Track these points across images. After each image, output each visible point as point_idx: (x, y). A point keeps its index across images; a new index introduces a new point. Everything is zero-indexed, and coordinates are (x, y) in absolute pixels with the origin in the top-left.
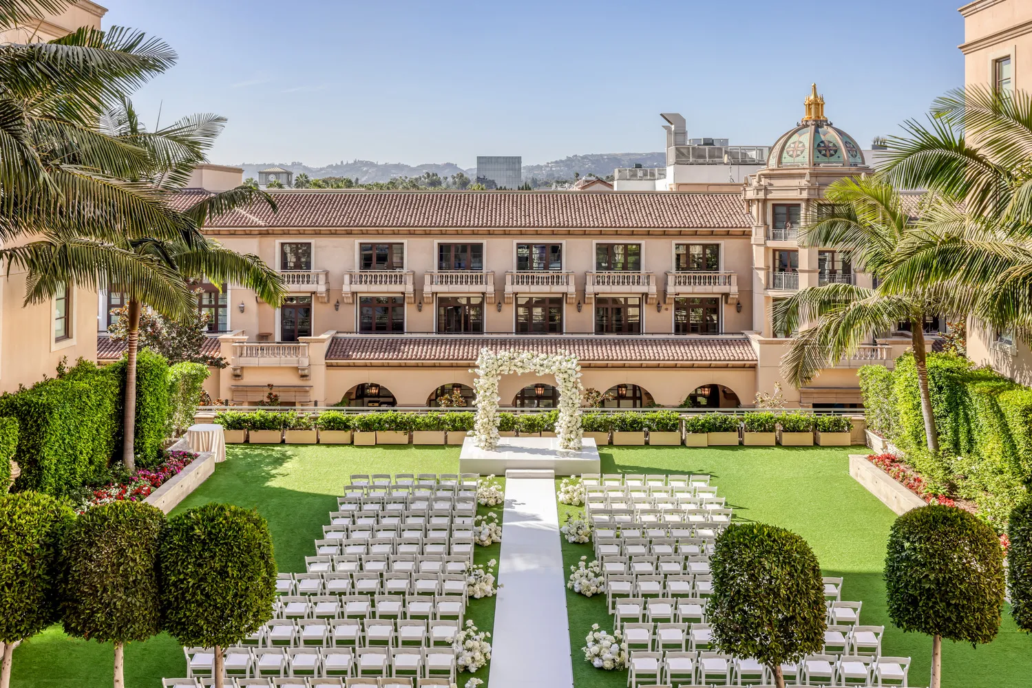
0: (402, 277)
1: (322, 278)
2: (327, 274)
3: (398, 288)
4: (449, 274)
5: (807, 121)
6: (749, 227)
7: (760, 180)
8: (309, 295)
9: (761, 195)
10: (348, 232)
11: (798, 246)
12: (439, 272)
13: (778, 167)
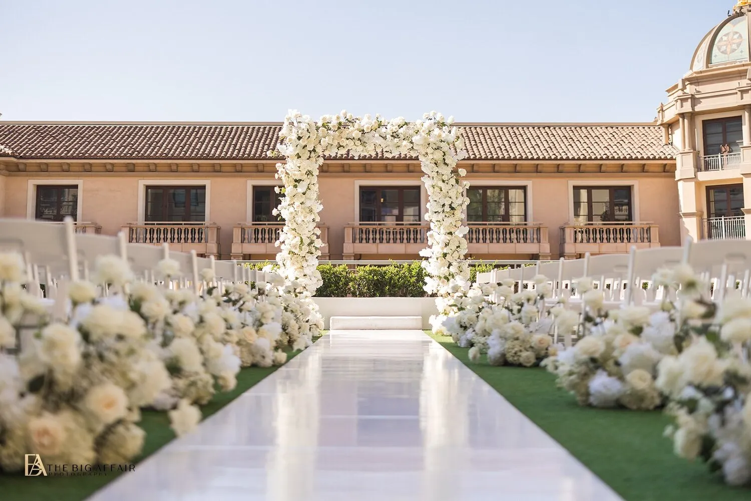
0: (200, 232)
4: (267, 227)
5: (741, 8)
6: (672, 159)
7: (684, 87)
9: (687, 107)
10: (130, 168)
11: (742, 176)
12: (253, 224)
13: (707, 67)
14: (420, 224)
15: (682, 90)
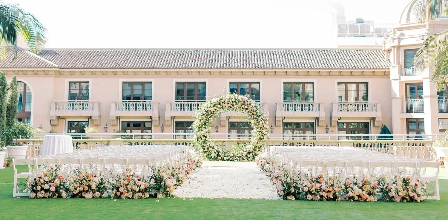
0: (150, 105)
1: (96, 106)
2: (99, 104)
3: (148, 113)
4: (183, 103)
6: (388, 69)
7: (395, 33)
8: (87, 120)
9: (396, 43)
10: (115, 73)
11: (422, 79)
12: (176, 102)
13: (407, 22)
14: (259, 102)
15: (394, 34)
